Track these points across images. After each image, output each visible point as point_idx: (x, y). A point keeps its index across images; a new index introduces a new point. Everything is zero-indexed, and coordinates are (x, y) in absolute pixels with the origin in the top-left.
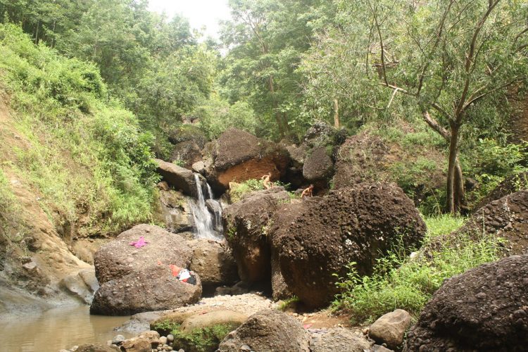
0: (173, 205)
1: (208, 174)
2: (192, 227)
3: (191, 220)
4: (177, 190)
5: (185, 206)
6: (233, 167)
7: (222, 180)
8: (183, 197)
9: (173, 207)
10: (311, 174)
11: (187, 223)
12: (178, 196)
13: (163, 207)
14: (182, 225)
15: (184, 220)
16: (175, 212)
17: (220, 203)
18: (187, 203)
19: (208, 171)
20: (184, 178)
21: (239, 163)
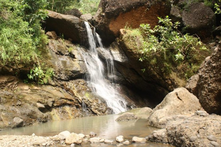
0: (62, 52)
1: (97, 23)
2: (85, 74)
3: (83, 66)
4: (66, 38)
5: (75, 53)
6: (124, 12)
7: (112, 27)
8: (72, 45)
9: (62, 55)
10: (194, 24)
11: (79, 69)
12: (67, 44)
13: (52, 54)
14: (74, 72)
15: (76, 66)
16: (65, 58)
17: (110, 51)
18: (77, 51)
19: (96, 20)
20: (74, 24)
21: (130, 9)
